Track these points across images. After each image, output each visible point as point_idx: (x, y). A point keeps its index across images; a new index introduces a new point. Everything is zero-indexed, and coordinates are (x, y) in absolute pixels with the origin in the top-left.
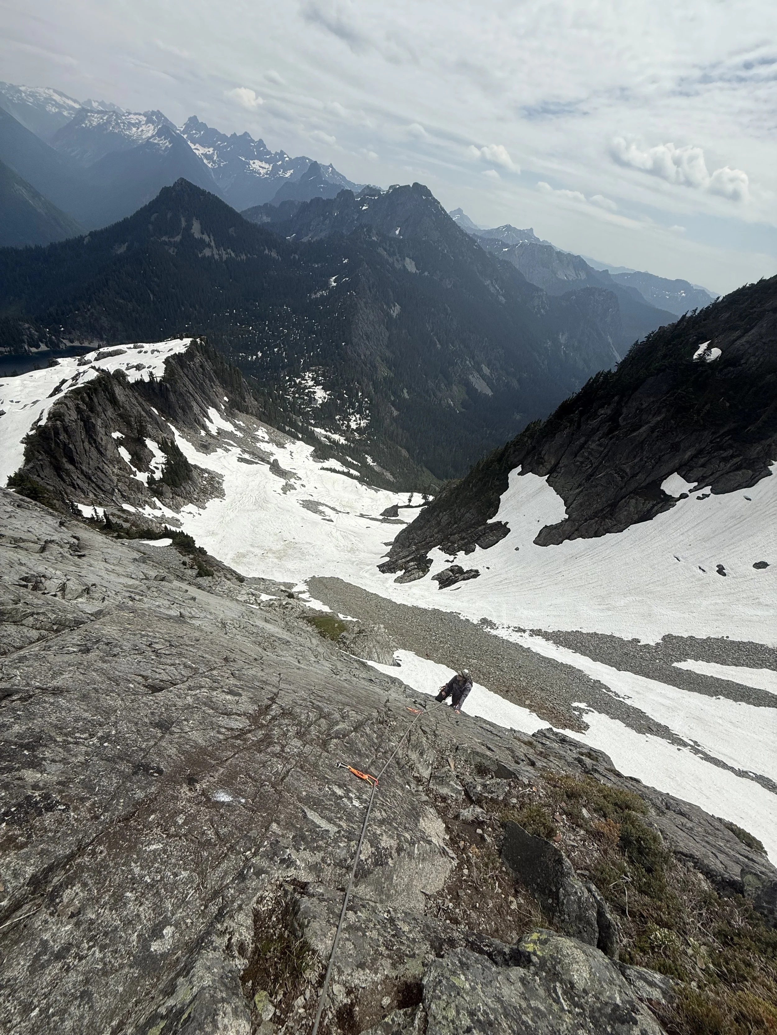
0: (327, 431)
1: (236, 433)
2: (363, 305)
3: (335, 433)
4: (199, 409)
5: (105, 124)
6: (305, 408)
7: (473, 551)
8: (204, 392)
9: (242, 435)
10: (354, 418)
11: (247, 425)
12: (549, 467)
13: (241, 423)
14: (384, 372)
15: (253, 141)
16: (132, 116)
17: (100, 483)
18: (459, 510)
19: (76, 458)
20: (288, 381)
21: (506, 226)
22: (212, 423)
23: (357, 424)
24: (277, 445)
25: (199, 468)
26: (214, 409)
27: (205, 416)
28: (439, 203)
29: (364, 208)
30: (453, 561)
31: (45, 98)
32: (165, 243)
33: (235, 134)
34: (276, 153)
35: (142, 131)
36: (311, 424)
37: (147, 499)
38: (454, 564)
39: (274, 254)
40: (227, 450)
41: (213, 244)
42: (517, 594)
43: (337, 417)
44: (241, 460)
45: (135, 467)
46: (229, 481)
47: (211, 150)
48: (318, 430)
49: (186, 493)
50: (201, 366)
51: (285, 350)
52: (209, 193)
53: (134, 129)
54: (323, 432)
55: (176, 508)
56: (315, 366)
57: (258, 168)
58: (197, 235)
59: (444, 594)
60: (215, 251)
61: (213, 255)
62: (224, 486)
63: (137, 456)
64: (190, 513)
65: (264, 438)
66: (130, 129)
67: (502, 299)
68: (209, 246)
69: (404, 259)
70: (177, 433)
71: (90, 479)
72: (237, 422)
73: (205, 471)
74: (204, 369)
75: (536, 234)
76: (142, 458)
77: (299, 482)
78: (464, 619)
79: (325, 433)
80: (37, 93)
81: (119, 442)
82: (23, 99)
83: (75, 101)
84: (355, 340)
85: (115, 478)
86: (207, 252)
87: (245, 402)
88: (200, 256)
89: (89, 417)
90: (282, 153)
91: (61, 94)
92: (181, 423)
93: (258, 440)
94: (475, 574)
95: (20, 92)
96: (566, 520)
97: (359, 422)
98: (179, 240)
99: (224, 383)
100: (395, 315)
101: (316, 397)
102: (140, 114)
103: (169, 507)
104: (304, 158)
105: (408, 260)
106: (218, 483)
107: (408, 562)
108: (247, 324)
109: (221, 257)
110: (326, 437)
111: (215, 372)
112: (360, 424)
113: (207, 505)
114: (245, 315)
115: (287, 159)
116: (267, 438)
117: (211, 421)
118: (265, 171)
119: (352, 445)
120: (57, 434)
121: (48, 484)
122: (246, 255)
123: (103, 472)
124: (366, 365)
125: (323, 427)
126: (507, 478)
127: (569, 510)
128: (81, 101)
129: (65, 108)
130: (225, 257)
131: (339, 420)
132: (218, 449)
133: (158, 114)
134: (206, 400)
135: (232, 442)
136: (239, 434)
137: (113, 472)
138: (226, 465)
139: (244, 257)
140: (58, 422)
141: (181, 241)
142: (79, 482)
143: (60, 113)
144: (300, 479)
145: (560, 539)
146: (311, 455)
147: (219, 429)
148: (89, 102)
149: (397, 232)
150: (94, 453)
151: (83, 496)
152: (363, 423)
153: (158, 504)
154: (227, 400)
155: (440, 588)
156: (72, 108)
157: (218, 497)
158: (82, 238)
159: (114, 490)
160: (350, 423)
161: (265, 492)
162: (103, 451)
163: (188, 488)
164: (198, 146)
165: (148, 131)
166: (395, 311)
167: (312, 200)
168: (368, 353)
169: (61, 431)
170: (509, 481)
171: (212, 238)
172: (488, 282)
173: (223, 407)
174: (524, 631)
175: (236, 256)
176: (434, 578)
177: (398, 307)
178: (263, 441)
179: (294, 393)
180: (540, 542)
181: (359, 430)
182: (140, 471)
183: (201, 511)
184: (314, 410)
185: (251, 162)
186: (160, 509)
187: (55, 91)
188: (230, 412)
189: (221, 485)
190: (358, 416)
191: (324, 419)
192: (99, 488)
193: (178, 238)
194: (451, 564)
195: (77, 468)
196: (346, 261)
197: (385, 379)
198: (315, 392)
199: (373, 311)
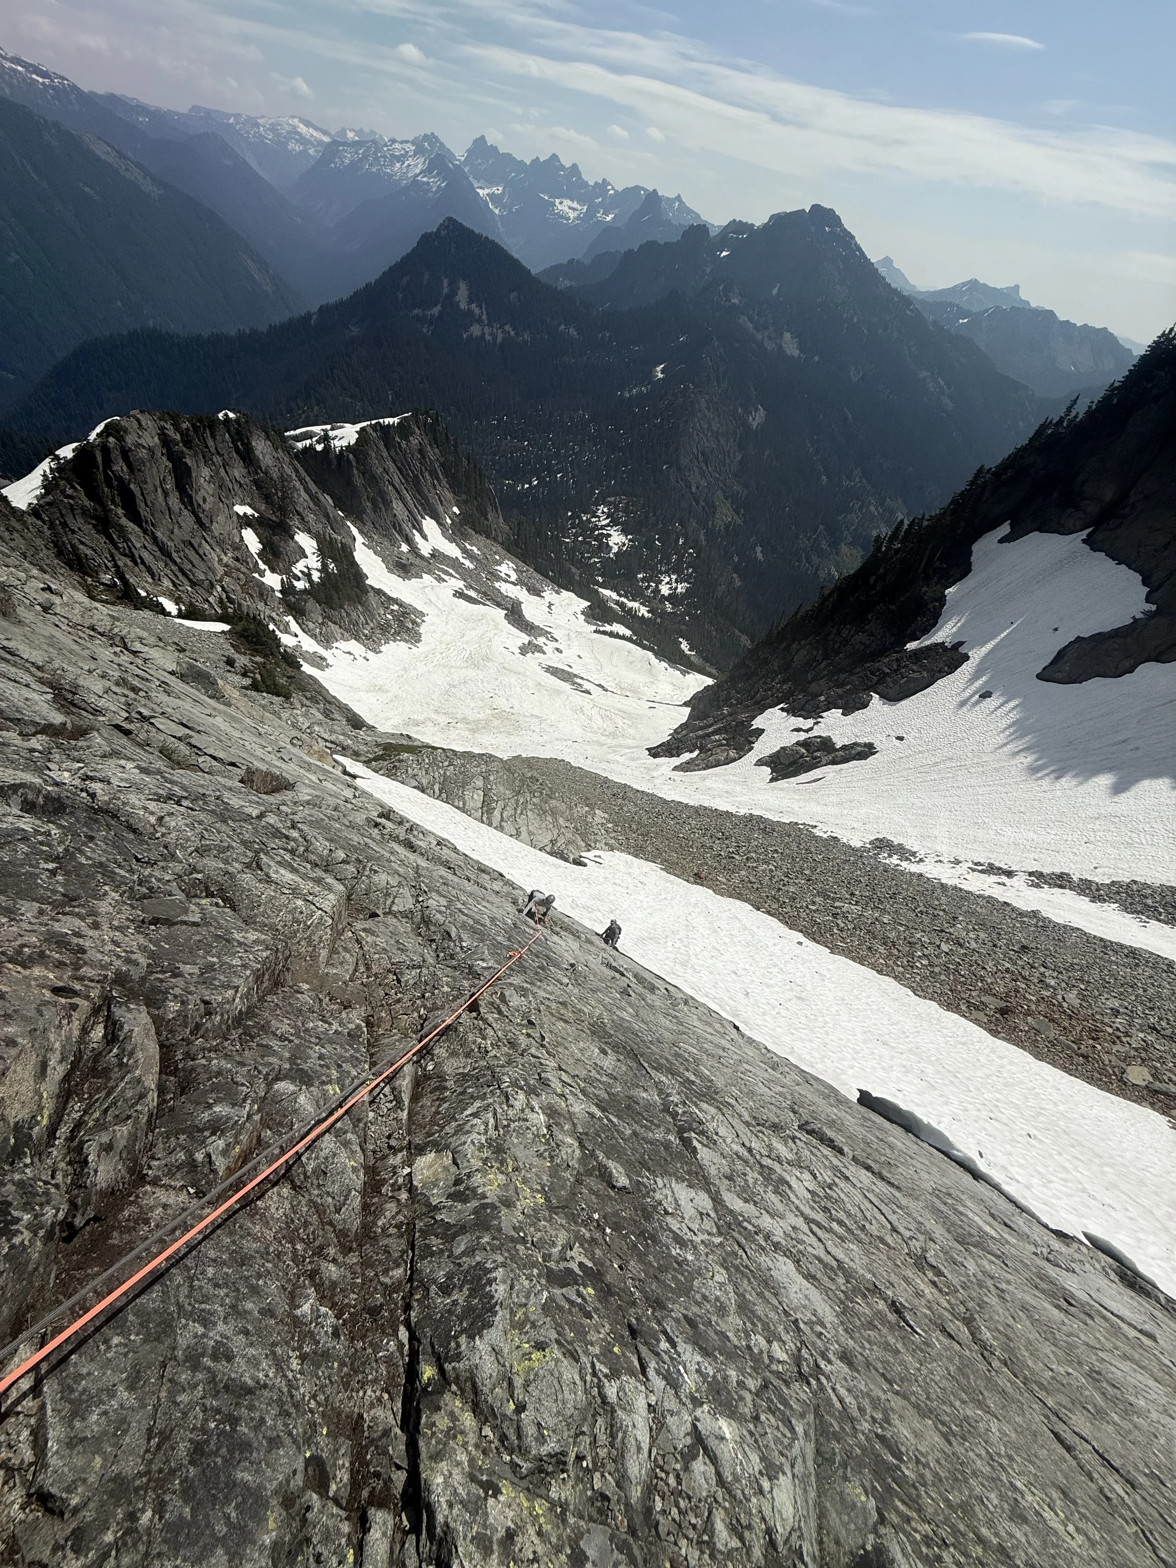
0: (620, 596)
1: (462, 560)
2: (704, 405)
3: (634, 600)
4: (407, 513)
5: (360, 160)
6: (590, 558)
7: (865, 705)
8: (420, 491)
9: (472, 566)
10: (667, 579)
11: (484, 554)
12: (1092, 509)
13: (474, 548)
14: (725, 514)
15: (562, 167)
16: (397, 145)
17: (187, 566)
18: (839, 633)
19: (144, 511)
20: (571, 517)
21: (969, 282)
22: (427, 540)
23: (671, 589)
24: (529, 590)
25: (385, 594)
26: (433, 522)
27: (414, 527)
28: (853, 237)
29: (724, 254)
30: (811, 729)
31: (288, 132)
32: (418, 318)
33: (538, 158)
34: (596, 183)
35: (409, 165)
36: (597, 583)
37: (274, 615)
38: (811, 734)
40: (440, 579)
41: (484, 318)
42: (980, 790)
43: (640, 576)
44: (459, 594)
45: (265, 563)
46: (433, 624)
47: (501, 187)
48: (607, 592)
49: (350, 622)
50: (420, 451)
51: (573, 477)
52: (487, 238)
53: (398, 165)
54: (614, 596)
55: (326, 641)
56: (616, 496)
57: (566, 209)
58: (463, 306)
59: (782, 789)
60: (487, 329)
61: (483, 334)
62: (422, 629)
63: (272, 549)
64: (349, 653)
65: (509, 576)
66: (392, 165)
67: (949, 404)
68: (479, 321)
69: (782, 335)
70: (360, 539)
71: (169, 556)
72: (469, 547)
73: (396, 601)
74: (423, 457)
75: (1024, 295)
76: (281, 553)
77: (552, 645)
78: (825, 836)
79: (617, 598)
80: (279, 125)
81: (245, 522)
82: (260, 135)
83: (325, 133)
84: (684, 461)
85: (220, 571)
86: (476, 330)
87: (487, 519)
88: (465, 335)
89: (182, 455)
90: (605, 183)
91: (308, 124)
92: (369, 524)
93: (499, 578)
94: (864, 751)
95: (257, 125)
96: (1150, 615)
97: (674, 585)
98: (437, 314)
99: (455, 486)
100: (755, 424)
101: (611, 543)
102: (407, 142)
103: (314, 636)
104: (637, 188)
105: (787, 335)
106: (414, 622)
107: (708, 735)
108: (522, 437)
109: (495, 338)
110: (617, 603)
111: (442, 465)
112: (676, 588)
113: (382, 648)
114: (520, 424)
115: (612, 192)
116: (514, 577)
117: (425, 537)
118: (576, 214)
119: (659, 620)
120: (108, 461)
121: (82, 543)
122: (531, 333)
123: (198, 553)
124: (697, 503)
125: (614, 589)
126: (970, 553)
127: (1157, 595)
128: (333, 132)
129: (312, 143)
130: (500, 337)
131: (643, 580)
132: (424, 575)
133: (431, 138)
134: (422, 504)
135: (451, 571)
136: (467, 563)
137: (220, 560)
138: (434, 599)
139: (528, 336)
140: (111, 439)
141: (440, 312)
142: (145, 555)
143: (305, 151)
144: (557, 640)
145: (1127, 664)
146: (583, 613)
147: (434, 550)
148: (343, 132)
149: (775, 292)
150: (187, 520)
151: (150, 580)
152: (681, 588)
153: (294, 626)
154: (458, 512)
155: (772, 780)
156: (321, 142)
157: (406, 641)
158: (309, 315)
159: (212, 586)
160: (660, 587)
161: (489, 647)
162: (205, 520)
163: (354, 615)
164: (483, 183)
165: (416, 166)
166: (757, 418)
167: (641, 246)
168: (704, 483)
169: (116, 454)
170: (972, 559)
171: (483, 308)
172: (924, 374)
173: (449, 521)
174: (1010, 874)
175: (517, 335)
176: (760, 763)
177: (762, 412)
178: (506, 581)
179: (576, 535)
180: (1059, 676)
181: (673, 598)
182: (273, 570)
183: (370, 655)
184: (606, 562)
185: (557, 201)
186: (296, 636)
187: (302, 120)
188: (459, 530)
189: (418, 625)
190: (674, 577)
191: (618, 576)
192: (185, 574)
193: (436, 311)
194: (803, 736)
195: (145, 532)
196: (683, 338)
197: (727, 526)
198: (610, 535)
199: (719, 416)
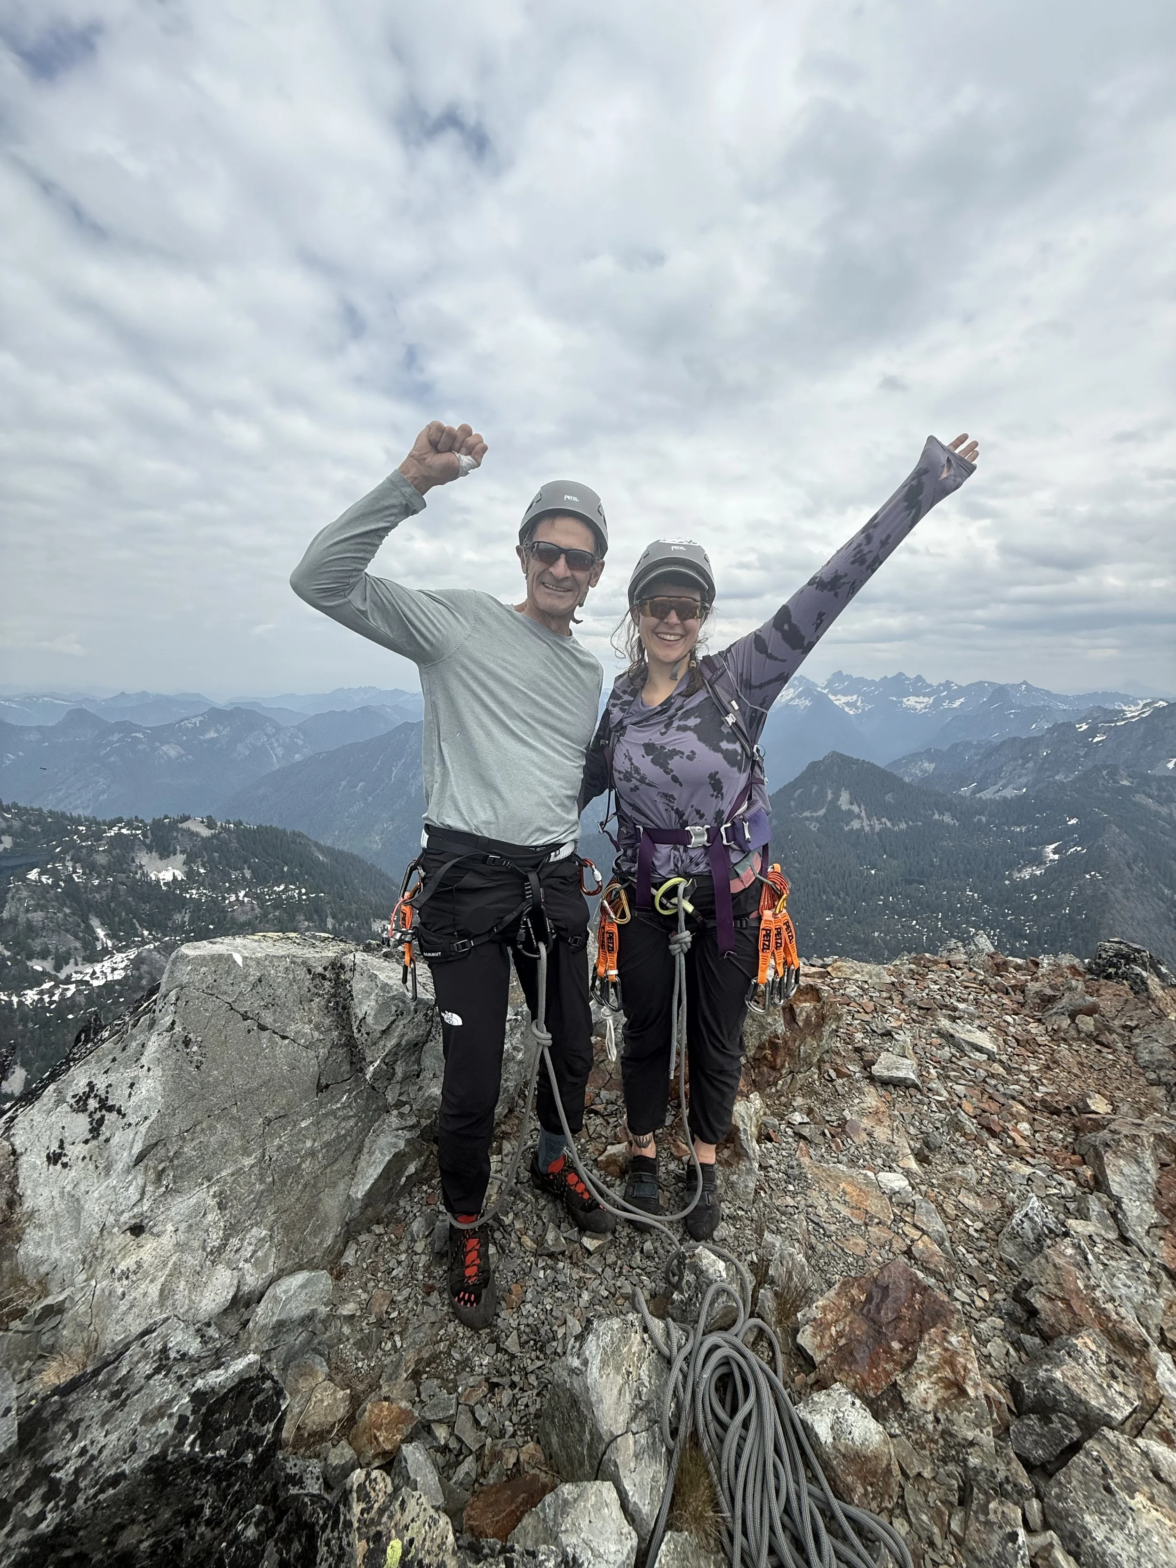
2: (1119, 893)
15: (908, 679)
29: (1097, 740)
32: (807, 819)
33: (886, 677)
34: (940, 684)
39: (947, 818)
41: (863, 814)
47: (855, 697)
57: (914, 704)
58: (844, 807)
60: (866, 822)
61: (863, 827)
68: (859, 817)
86: (856, 824)
88: (846, 829)
90: (948, 683)
98: (822, 814)
104: (981, 683)
108: (910, 917)
109: (873, 829)
114: (906, 905)
115: (957, 688)
118: (923, 705)
122: (906, 823)
130: (878, 828)
139: (903, 826)
141: (825, 814)
164: (839, 696)
171: (863, 807)
175: (893, 825)
185: (905, 700)
193: (822, 812)
196: (1073, 821)
199: (1142, 903)
